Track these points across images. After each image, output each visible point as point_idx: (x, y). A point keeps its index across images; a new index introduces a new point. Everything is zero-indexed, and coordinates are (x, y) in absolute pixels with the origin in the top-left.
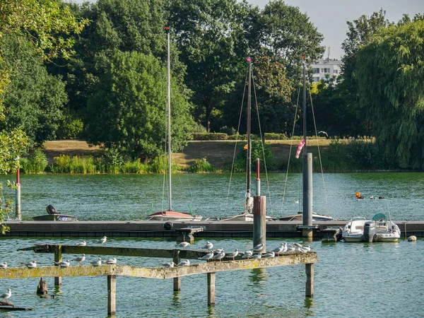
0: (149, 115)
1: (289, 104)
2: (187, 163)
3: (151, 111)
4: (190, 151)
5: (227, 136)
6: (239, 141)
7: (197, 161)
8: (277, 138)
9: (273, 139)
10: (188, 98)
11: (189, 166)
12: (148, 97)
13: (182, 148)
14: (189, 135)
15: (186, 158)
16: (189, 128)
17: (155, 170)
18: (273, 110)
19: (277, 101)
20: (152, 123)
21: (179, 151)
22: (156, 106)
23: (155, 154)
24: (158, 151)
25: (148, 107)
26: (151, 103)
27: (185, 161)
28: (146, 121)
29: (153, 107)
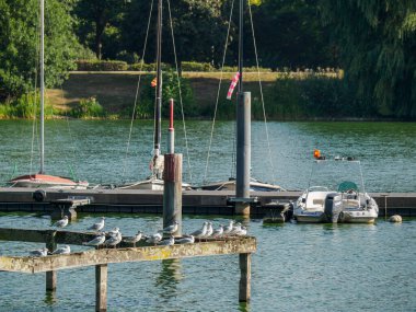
0: (13, 33)
1: (218, 20)
2: (68, 105)
3: (16, 27)
4: (72, 86)
5: (126, 65)
6: (144, 72)
7: (82, 101)
8: (198, 69)
9: (194, 70)
10: (71, 9)
11: (70, 109)
12: (12, 7)
13: (61, 82)
14: (71, 62)
15: (66, 97)
16: (71, 52)
17: (20, 113)
18: (193, 28)
19: (200, 15)
20: (17, 45)
21: (56, 87)
22: (23, 19)
23: (21, 90)
24: (26, 86)
25: (12, 21)
26: (16, 16)
27: (64, 101)
28: (9, 42)
29: (20, 21)
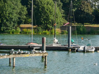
0: (50, 17)
1: (91, 15)
3: (51, 16)
4: (62, 28)
5: (73, 24)
6: (76, 25)
7: (64, 31)
8: (88, 25)
9: (87, 25)
10: (63, 13)
11: (61, 32)
12: (50, 12)
14: (62, 23)
15: (61, 30)
16: (62, 21)
17: (51, 33)
18: (86, 17)
19: (88, 14)
20: (51, 20)
21: (59, 28)
22: (52, 15)
23: (52, 29)
24: (53, 28)
25: (50, 15)
26: (51, 14)
28: (49, 19)
29: (51, 15)
